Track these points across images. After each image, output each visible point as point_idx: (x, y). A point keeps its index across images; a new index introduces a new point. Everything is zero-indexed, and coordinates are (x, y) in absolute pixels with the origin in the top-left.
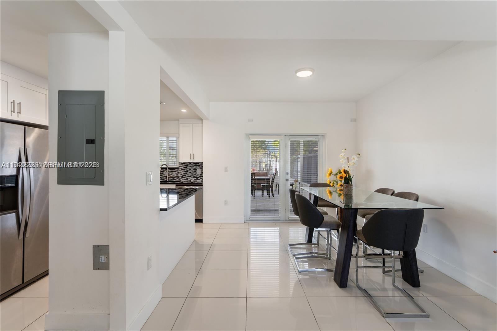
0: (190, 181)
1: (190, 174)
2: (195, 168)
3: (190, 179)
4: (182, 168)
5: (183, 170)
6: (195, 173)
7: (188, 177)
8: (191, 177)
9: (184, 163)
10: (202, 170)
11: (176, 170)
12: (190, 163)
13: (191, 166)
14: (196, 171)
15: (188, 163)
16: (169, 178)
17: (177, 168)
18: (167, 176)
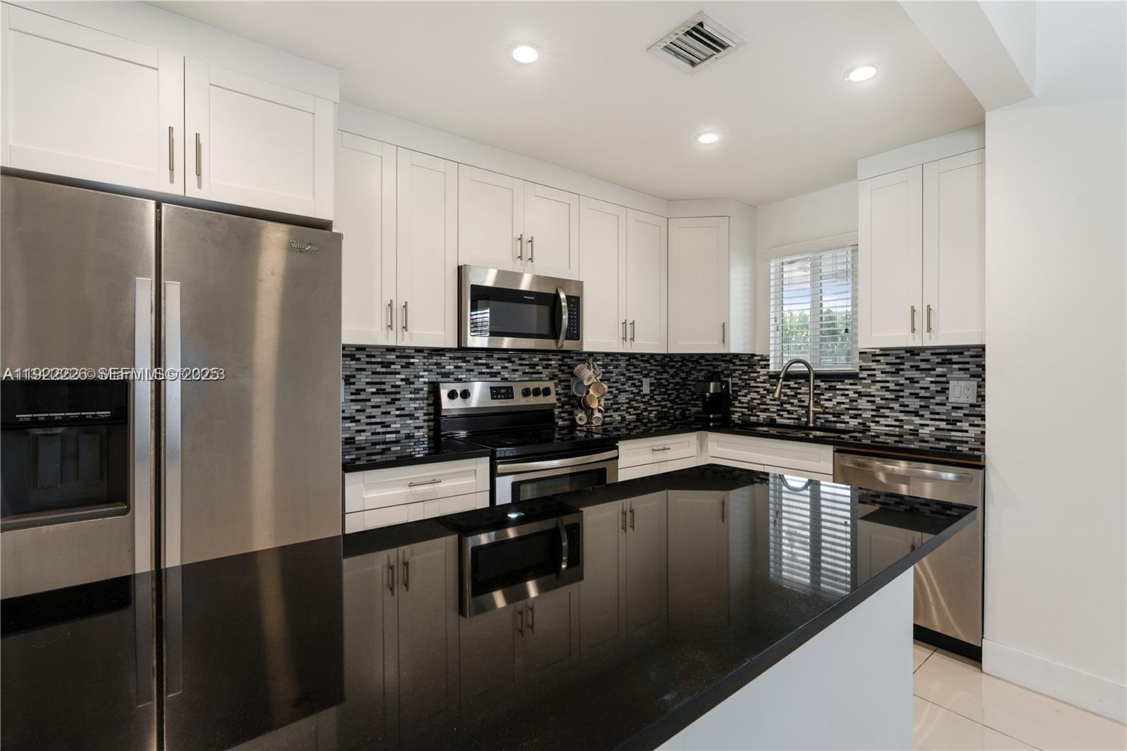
0: (914, 433)
1: (914, 404)
2: (938, 376)
3: (911, 423)
4: (874, 375)
5: (878, 385)
6: (939, 399)
7: (902, 416)
8: (916, 414)
9: (885, 352)
10: (981, 386)
11: (846, 381)
12: (913, 352)
13: (917, 368)
14: (944, 391)
15: (903, 354)
16: (815, 413)
17: (853, 376)
18: (812, 408)
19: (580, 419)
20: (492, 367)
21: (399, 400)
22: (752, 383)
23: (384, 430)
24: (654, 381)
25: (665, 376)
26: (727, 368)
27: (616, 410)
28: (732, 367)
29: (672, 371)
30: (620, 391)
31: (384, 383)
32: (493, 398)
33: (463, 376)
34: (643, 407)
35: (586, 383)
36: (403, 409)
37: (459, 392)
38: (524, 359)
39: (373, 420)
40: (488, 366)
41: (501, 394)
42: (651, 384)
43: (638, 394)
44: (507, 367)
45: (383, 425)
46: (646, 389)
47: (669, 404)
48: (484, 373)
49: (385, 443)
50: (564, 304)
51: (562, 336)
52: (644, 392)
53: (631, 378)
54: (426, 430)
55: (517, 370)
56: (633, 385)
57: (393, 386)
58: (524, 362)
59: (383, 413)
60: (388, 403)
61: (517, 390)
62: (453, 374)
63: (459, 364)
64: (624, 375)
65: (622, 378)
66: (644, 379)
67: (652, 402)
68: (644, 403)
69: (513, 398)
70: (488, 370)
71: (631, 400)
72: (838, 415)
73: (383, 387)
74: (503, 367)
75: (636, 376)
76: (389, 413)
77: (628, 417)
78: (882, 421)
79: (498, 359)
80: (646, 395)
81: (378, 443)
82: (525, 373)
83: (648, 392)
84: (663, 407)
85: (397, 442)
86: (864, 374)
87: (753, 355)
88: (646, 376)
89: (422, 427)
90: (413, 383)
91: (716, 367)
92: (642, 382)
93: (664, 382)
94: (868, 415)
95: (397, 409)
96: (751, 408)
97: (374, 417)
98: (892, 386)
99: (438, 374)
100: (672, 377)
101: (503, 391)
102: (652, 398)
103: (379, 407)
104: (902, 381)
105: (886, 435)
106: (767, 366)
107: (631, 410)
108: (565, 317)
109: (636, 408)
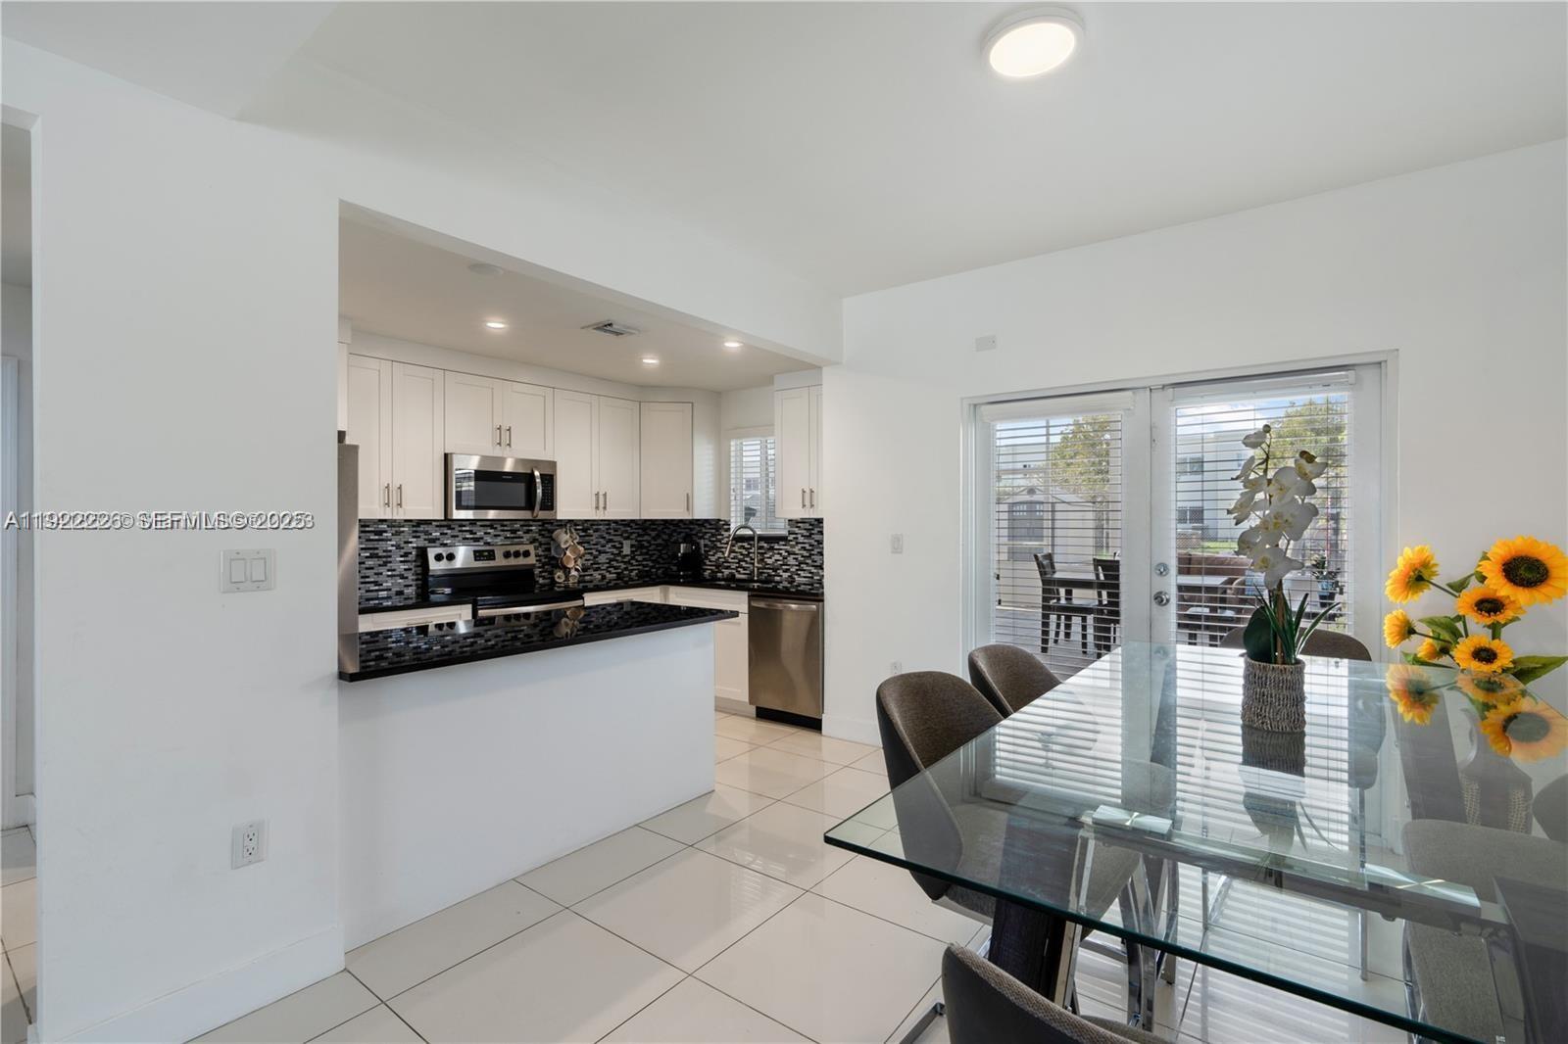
4: (797, 538)
5: (800, 546)
11: (781, 543)
15: (813, 522)
16: (758, 569)
17: (783, 538)
18: (756, 564)
19: (559, 577)
20: (475, 533)
21: (390, 562)
22: (719, 545)
23: (377, 588)
24: (634, 542)
25: (646, 538)
26: (700, 531)
27: (596, 570)
28: (704, 530)
29: (653, 534)
30: (600, 552)
31: (377, 549)
32: (476, 560)
33: (449, 542)
34: (623, 566)
35: (563, 546)
36: (394, 570)
37: (445, 555)
38: (506, 526)
39: (367, 580)
40: (471, 532)
41: (484, 556)
42: (632, 546)
43: (618, 555)
44: (489, 533)
45: (376, 583)
46: (627, 550)
47: (650, 564)
48: (467, 539)
49: (377, 599)
50: (538, 480)
51: (537, 507)
52: (624, 553)
53: (611, 541)
54: (414, 588)
55: (499, 535)
56: (614, 547)
57: (384, 551)
58: (505, 528)
59: (376, 574)
60: (380, 565)
61: (499, 554)
62: (439, 539)
63: (445, 531)
64: (604, 538)
65: (603, 541)
66: (624, 542)
67: (633, 562)
68: (625, 563)
69: (494, 559)
70: (471, 536)
71: (611, 560)
72: (775, 570)
73: (376, 552)
74: (486, 533)
75: (616, 539)
76: (381, 574)
77: (608, 575)
78: (802, 573)
79: (481, 526)
80: (627, 555)
81: (372, 599)
82: (506, 538)
83: (629, 553)
84: (644, 566)
85: (388, 598)
86: (791, 537)
87: (719, 520)
88: (627, 538)
89: (411, 586)
90: (403, 548)
91: (691, 530)
92: (622, 544)
93: (646, 544)
94: (793, 569)
95: (389, 570)
96: (717, 566)
97: (368, 577)
98: (808, 547)
99: (425, 540)
100: (654, 539)
101: (486, 554)
102: (633, 558)
103: (372, 568)
104: (812, 542)
105: (804, 584)
106: (728, 530)
107: (612, 570)
108: (539, 491)
109: (615, 568)
